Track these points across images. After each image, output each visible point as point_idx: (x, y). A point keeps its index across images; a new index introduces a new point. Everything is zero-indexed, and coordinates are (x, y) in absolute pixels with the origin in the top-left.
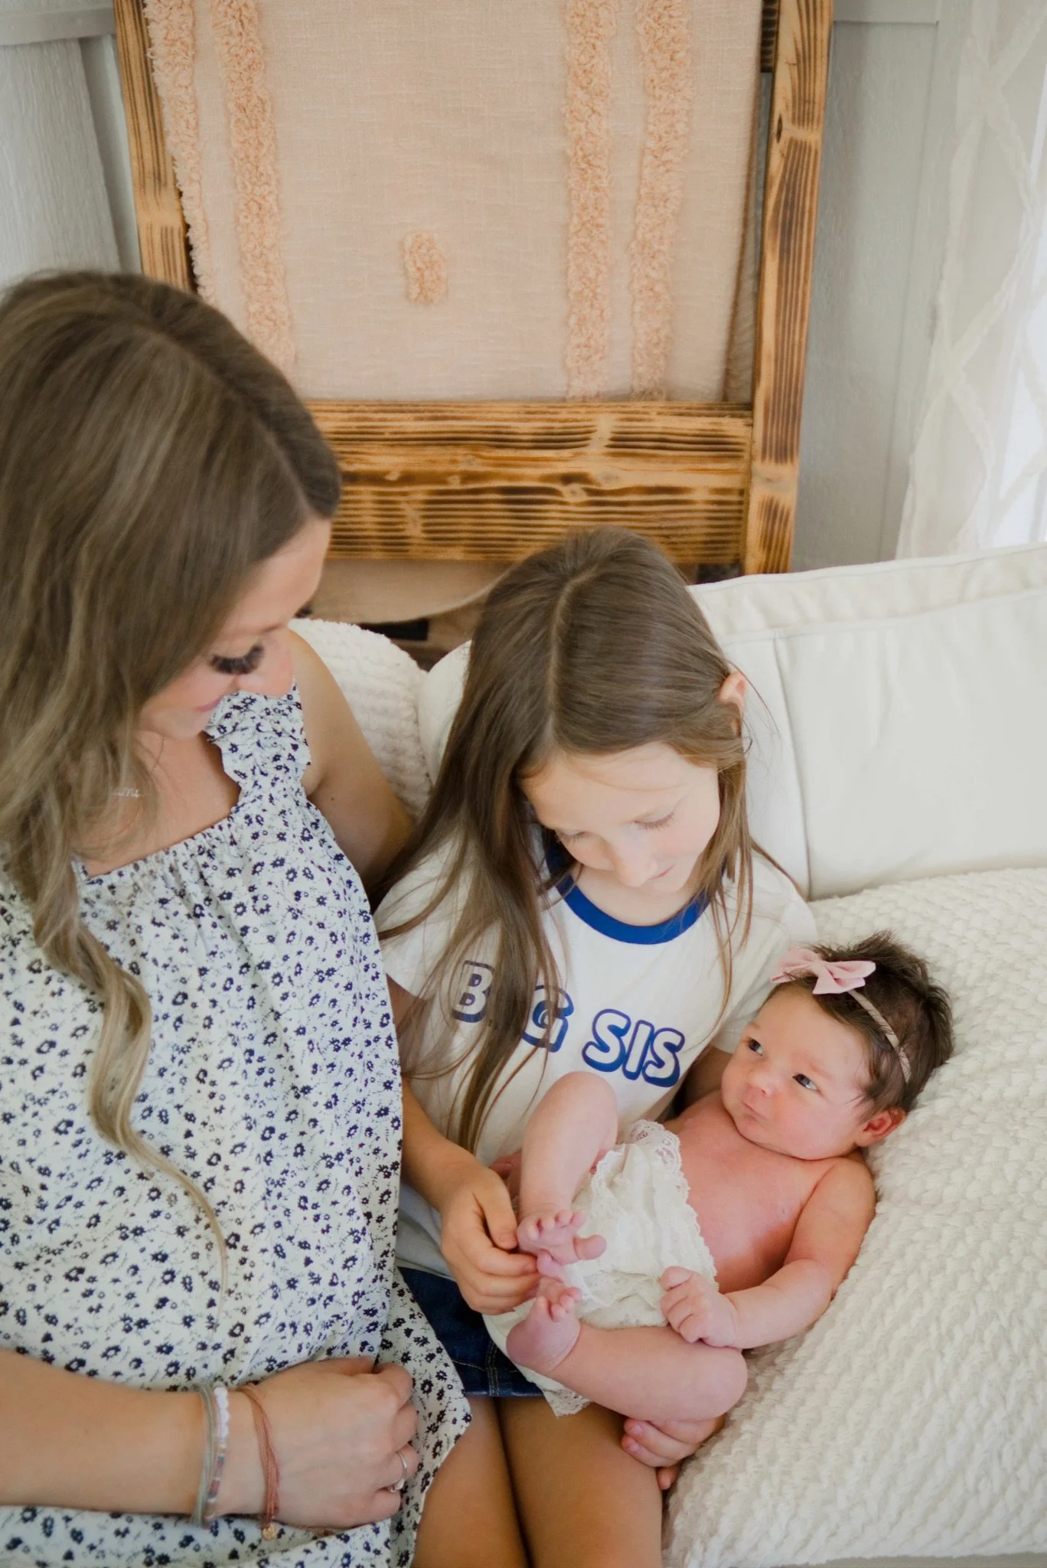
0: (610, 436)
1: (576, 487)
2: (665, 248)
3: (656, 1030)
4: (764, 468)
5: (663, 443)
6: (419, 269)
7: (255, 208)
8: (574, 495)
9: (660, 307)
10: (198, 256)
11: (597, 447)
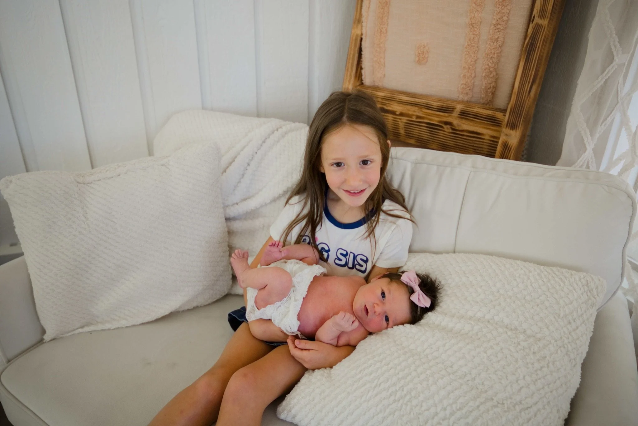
0: (460, 111)
1: (448, 126)
2: (495, 56)
3: (356, 255)
4: (505, 130)
5: (476, 116)
6: (419, 54)
7: (379, 31)
8: (447, 128)
9: (492, 76)
10: (363, 43)
11: (456, 114)
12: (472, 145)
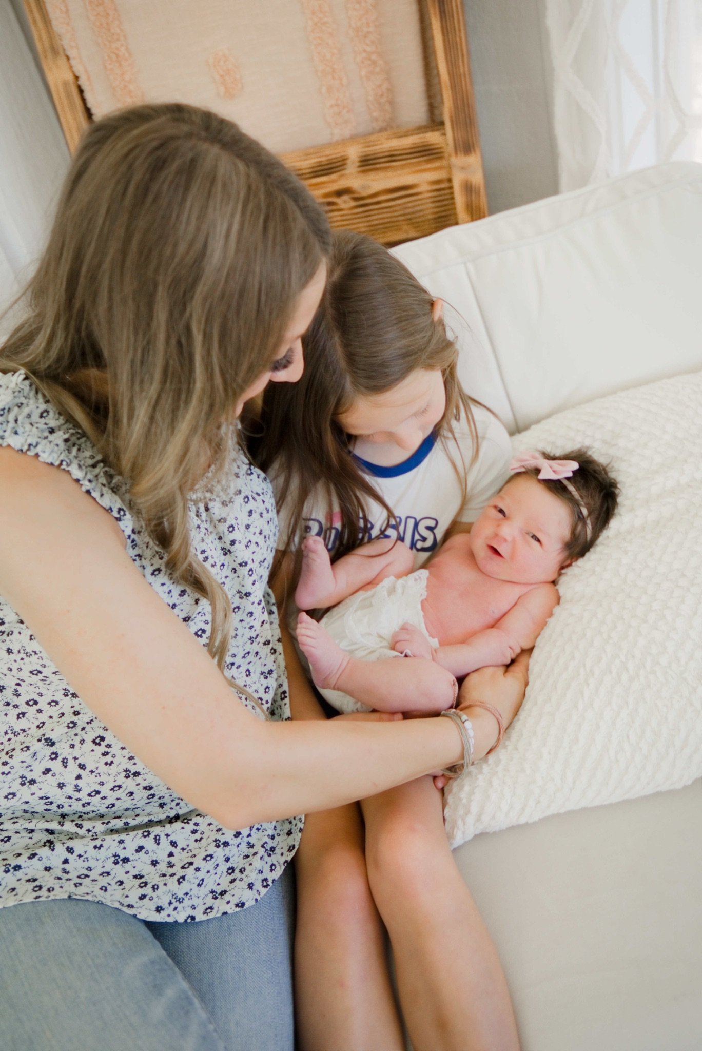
0: (357, 159)
1: (345, 197)
2: (371, 29)
3: (418, 520)
4: (458, 161)
5: (392, 157)
6: (222, 76)
7: (114, 57)
8: (345, 202)
9: (377, 69)
10: (88, 95)
11: (352, 168)
12: (402, 212)
